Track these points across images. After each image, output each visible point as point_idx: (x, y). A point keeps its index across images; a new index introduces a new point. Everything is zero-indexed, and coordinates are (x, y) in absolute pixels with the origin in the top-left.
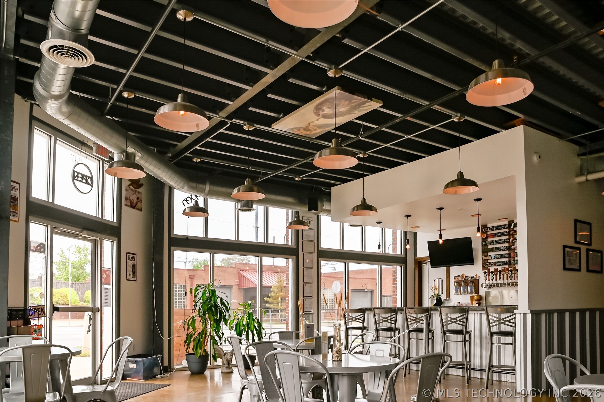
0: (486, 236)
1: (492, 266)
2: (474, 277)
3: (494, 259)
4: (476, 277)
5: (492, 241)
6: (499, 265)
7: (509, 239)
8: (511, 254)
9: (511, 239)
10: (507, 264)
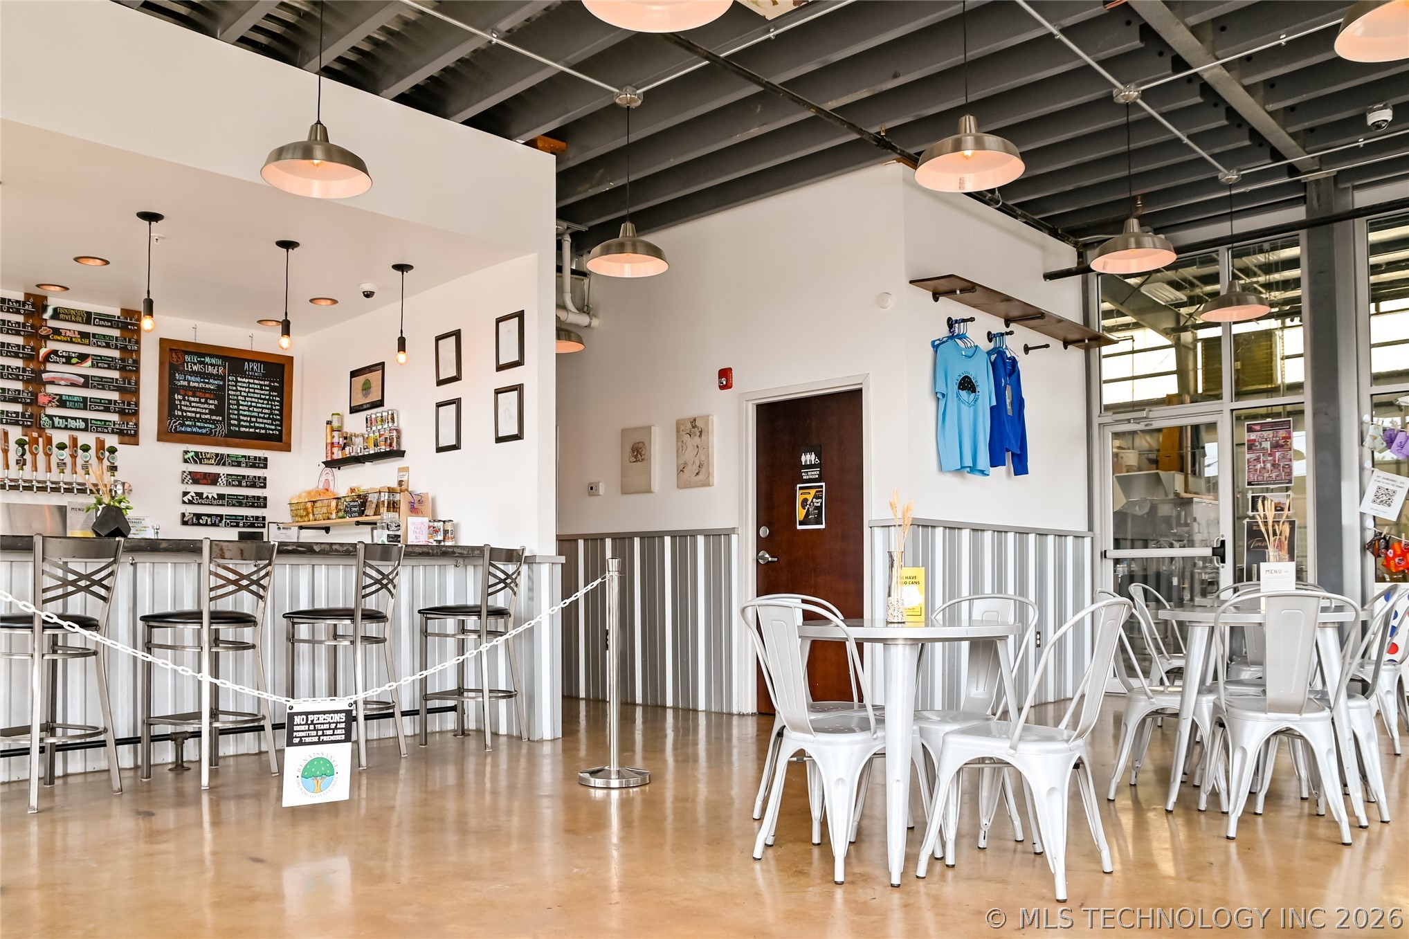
7: (36, 350)
8: (40, 395)
9: (43, 352)
10: (24, 423)
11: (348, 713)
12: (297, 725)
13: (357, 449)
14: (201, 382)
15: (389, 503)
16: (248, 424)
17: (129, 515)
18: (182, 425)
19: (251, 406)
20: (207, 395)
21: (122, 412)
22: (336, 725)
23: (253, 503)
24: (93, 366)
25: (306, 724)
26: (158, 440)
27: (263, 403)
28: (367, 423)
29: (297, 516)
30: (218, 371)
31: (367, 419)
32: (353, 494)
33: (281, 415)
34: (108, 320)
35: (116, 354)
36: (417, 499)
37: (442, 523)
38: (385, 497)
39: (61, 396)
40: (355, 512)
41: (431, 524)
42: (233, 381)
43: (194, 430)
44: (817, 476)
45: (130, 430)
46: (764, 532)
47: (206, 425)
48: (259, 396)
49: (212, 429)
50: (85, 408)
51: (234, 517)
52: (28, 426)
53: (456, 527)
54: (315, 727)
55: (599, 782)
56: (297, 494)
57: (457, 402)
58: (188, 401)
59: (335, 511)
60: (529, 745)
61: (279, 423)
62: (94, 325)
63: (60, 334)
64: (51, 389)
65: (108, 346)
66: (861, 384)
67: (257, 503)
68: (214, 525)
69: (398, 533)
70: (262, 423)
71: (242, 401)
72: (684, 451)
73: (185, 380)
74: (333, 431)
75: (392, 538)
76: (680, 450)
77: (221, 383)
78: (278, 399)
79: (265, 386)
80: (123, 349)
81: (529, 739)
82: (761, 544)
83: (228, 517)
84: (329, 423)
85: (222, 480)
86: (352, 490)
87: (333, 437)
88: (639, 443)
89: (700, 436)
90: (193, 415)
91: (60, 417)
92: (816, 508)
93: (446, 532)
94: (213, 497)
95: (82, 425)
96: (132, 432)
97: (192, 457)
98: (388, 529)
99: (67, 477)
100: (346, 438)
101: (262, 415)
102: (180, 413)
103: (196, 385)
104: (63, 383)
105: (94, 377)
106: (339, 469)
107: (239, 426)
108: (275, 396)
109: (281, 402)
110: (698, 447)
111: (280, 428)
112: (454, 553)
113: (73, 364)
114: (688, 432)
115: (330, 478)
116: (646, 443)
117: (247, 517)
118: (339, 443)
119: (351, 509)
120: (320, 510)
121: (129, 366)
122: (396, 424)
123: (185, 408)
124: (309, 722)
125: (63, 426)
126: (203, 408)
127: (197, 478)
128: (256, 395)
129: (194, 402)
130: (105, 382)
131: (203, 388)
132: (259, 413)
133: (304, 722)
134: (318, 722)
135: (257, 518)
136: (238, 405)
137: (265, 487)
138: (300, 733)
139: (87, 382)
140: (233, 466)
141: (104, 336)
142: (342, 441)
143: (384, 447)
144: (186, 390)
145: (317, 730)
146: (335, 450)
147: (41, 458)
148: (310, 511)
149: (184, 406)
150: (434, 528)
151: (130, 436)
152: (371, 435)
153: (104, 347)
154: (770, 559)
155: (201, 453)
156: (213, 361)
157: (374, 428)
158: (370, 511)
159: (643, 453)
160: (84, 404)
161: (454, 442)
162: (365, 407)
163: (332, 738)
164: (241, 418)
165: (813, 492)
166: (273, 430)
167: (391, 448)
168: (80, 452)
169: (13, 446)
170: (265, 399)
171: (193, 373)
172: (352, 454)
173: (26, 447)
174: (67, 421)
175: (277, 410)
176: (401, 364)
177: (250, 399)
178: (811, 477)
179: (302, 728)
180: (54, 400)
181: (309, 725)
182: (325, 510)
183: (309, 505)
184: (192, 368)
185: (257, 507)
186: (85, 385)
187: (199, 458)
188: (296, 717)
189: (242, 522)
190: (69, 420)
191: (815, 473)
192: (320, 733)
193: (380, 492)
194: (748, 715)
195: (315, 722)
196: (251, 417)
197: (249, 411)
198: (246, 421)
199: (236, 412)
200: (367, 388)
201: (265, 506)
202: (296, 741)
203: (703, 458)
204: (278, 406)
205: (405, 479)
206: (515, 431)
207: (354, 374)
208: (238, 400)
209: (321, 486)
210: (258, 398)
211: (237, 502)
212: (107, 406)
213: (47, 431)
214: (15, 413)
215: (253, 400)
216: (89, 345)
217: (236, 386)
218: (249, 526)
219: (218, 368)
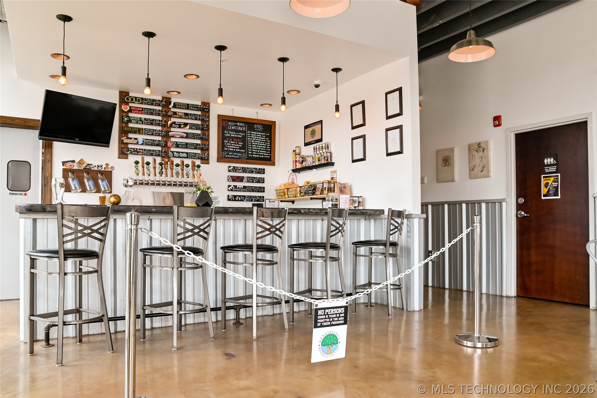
0: (129, 109)
1: (138, 154)
2: (103, 167)
3: (142, 144)
4: (107, 166)
5: (140, 118)
6: (150, 154)
7: (166, 122)
8: (168, 142)
9: (169, 122)
10: (162, 155)
11: (346, 308)
12: (320, 315)
13: (309, 162)
14: (236, 134)
15: (328, 189)
16: (256, 153)
17: (212, 195)
18: (228, 154)
19: (257, 145)
20: (238, 140)
21: (202, 149)
22: (340, 315)
23: (259, 190)
24: (190, 128)
25: (324, 315)
26: (218, 161)
27: (263, 144)
28: (314, 150)
29: (279, 196)
30: (243, 129)
31: (314, 148)
32: (309, 184)
33: (270, 149)
34: (196, 107)
35: (199, 122)
36: (343, 186)
37: (357, 198)
38: (326, 185)
39: (177, 142)
40: (310, 193)
41: (351, 198)
42: (249, 133)
43: (233, 156)
44: (555, 170)
45: (206, 157)
46: (521, 200)
47: (238, 154)
48: (261, 140)
49: (240, 156)
50: (187, 148)
51: (250, 197)
52: (163, 157)
53: (364, 199)
54: (329, 316)
55: (469, 344)
56: (279, 186)
57: (363, 137)
58: (230, 143)
59: (299, 193)
60: (407, 313)
61: (269, 152)
62: (190, 109)
63: (176, 114)
64: (173, 140)
65: (196, 119)
66: (587, 118)
67: (260, 190)
68: (242, 200)
69: (337, 203)
70: (262, 153)
71: (253, 142)
72: (474, 159)
73: (228, 134)
74: (296, 155)
75: (334, 205)
76: (471, 159)
77: (244, 134)
78: (269, 141)
79: (263, 135)
80: (203, 120)
81: (407, 310)
82: (519, 207)
83: (247, 197)
84: (294, 151)
85: (245, 180)
86: (308, 183)
87: (297, 158)
88: (447, 156)
89: (483, 151)
90: (232, 149)
91: (177, 152)
92: (554, 187)
93: (359, 202)
94: (241, 187)
95: (185, 155)
96: (207, 158)
97: (232, 169)
98: (332, 201)
99: (180, 179)
100: (303, 158)
101: (262, 149)
102: (227, 149)
103: (233, 135)
104: (177, 136)
105: (191, 133)
106: (299, 173)
107: (252, 154)
108: (268, 140)
109: (271, 143)
110: (482, 157)
111: (270, 155)
112: (367, 213)
113: (182, 128)
114: (476, 150)
115: (294, 177)
116: (451, 157)
117: (256, 196)
118: (299, 160)
119: (308, 192)
120: (292, 193)
121: (205, 128)
122: (329, 150)
123: (229, 147)
124: (326, 314)
125: (178, 156)
126: (236, 146)
127: (234, 179)
128: (259, 140)
129: (233, 144)
130: (195, 135)
131: (236, 137)
132: (261, 148)
133: (323, 314)
134: (330, 313)
135: (260, 197)
136: (252, 144)
137: (264, 182)
138: (321, 320)
139: (188, 136)
140: (250, 173)
141: (194, 114)
142: (301, 160)
143: (323, 161)
144: (229, 138)
145: (330, 318)
146: (297, 164)
147: (169, 171)
148: (286, 193)
149: (229, 145)
150: (353, 200)
151: (205, 160)
152: (317, 156)
153: (194, 119)
154: (526, 215)
155: (236, 167)
156: (241, 124)
157: (318, 152)
158: (318, 193)
159: (449, 161)
160: (186, 146)
161: (362, 157)
162: (312, 142)
163: (337, 322)
164: (253, 150)
165: (552, 179)
166: (267, 156)
167: (328, 161)
168: (185, 167)
169: (158, 166)
170: (263, 142)
171: (232, 130)
172: (307, 165)
173: (163, 166)
174: (179, 154)
175: (269, 146)
176: (337, 118)
177: (257, 142)
178: (551, 171)
179: (322, 317)
180: (174, 145)
181: (326, 315)
182: (294, 192)
183: (286, 190)
184: (231, 128)
185: (260, 192)
186: (187, 137)
187: (235, 169)
188: (319, 311)
189: (254, 199)
190: (180, 153)
191: (554, 168)
192: (331, 320)
193: (323, 183)
194: (512, 297)
195: (329, 313)
196: (257, 150)
197: (256, 147)
198: (255, 152)
199: (251, 148)
200: (313, 133)
201: (264, 191)
202: (319, 324)
203: (485, 163)
204: (269, 144)
205: (335, 176)
206: (398, 150)
207: (306, 127)
208: (251, 142)
209: (290, 182)
210: (260, 141)
211: (252, 190)
212: (196, 146)
213: (171, 158)
214: (158, 151)
215: (258, 142)
216: (188, 119)
217: (251, 136)
218: (257, 201)
219: (243, 128)
